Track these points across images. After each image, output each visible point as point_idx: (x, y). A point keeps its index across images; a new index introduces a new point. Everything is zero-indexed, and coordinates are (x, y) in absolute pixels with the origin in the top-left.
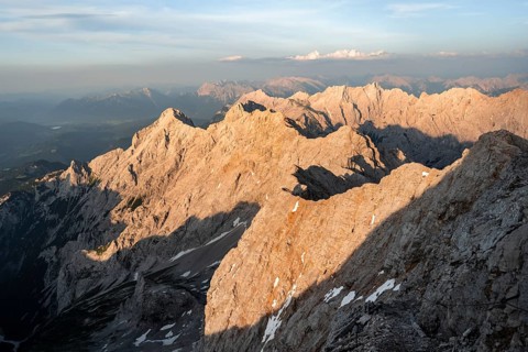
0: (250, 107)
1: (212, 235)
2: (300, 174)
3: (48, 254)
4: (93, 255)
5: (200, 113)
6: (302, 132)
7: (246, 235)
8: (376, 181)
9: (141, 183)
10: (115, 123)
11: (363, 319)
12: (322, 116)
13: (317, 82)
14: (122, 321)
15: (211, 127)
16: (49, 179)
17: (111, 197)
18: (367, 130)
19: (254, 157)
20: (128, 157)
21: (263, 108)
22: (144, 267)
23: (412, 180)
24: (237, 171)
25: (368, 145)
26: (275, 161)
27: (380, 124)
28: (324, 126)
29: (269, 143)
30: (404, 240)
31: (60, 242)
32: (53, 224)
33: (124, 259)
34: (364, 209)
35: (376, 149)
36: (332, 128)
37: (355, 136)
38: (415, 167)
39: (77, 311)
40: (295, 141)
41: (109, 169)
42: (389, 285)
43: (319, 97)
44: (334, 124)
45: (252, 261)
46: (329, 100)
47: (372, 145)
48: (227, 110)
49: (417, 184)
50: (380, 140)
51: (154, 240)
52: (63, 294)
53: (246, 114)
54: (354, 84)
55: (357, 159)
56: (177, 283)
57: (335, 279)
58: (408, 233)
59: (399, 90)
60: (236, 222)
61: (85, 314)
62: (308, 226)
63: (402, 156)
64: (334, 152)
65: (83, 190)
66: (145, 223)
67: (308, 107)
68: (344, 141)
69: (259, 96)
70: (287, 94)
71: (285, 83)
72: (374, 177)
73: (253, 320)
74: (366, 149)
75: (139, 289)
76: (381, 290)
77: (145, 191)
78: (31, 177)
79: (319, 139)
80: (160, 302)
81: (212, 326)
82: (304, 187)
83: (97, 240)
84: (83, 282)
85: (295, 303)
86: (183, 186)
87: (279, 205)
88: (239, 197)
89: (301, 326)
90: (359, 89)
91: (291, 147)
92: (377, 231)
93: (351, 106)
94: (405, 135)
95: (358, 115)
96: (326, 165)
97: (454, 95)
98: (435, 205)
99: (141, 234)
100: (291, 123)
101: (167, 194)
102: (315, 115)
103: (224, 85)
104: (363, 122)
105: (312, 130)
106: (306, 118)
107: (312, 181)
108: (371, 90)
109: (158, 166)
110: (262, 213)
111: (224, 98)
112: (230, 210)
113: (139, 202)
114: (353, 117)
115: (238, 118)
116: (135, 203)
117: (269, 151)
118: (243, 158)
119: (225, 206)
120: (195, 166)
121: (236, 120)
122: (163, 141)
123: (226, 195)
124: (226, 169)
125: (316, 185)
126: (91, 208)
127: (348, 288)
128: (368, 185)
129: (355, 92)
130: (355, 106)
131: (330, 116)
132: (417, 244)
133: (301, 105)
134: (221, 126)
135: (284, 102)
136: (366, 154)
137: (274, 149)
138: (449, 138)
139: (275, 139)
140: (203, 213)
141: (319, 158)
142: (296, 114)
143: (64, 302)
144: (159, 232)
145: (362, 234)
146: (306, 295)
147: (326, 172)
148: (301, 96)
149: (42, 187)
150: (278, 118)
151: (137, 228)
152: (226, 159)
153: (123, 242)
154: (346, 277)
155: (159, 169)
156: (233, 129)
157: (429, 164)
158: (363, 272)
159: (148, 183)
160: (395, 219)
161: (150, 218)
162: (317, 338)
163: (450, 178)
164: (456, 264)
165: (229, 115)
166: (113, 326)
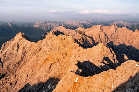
2: (79, 65)
6: (81, 45)
8: (115, 69)
9: (5, 67)
12: (90, 38)
13: (89, 23)
15: (39, 42)
19: (59, 56)
21: (63, 34)
23: (131, 68)
24: (50, 63)
25: (111, 52)
26: (68, 58)
28: (91, 43)
29: (65, 50)
34: (108, 81)
35: (115, 54)
36: (95, 44)
37: (105, 48)
38: (133, 62)
40: (78, 49)
43: (89, 30)
44: (96, 43)
46: (93, 32)
47: (113, 52)
48: (47, 34)
49: (133, 70)
50: (117, 50)
53: (55, 36)
55: (106, 59)
59: (125, 28)
60: (49, 86)
62: (82, 88)
63: (126, 57)
66: (6, 86)
67: (84, 34)
68: (100, 50)
69: (62, 29)
70: (75, 28)
71: (74, 23)
72: (113, 67)
74: (110, 54)
77: (6, 71)
79: (89, 49)
82: (81, 71)
86: (25, 69)
88: (51, 75)
90: (107, 27)
91: (76, 52)
93: (104, 34)
94: (128, 48)
95: (107, 39)
96: (91, 61)
100: (76, 41)
101: (17, 72)
102: (87, 38)
103: (46, 23)
104: (109, 42)
105: (86, 45)
106: (83, 39)
107: (85, 68)
108: (113, 28)
109: (13, 59)
110: (60, 83)
111: (45, 28)
112: (46, 81)
113: (3, 76)
114: (104, 40)
115: (52, 38)
117: (66, 54)
118: (54, 56)
119: (44, 80)
120: (31, 60)
121: (50, 38)
122: (16, 47)
123: (45, 73)
124: (45, 61)
125: (86, 70)
128: (111, 70)
129: (105, 28)
130: (105, 35)
131: (94, 39)
133: (81, 33)
134: (44, 41)
135: (73, 32)
136: (110, 56)
137: (68, 53)
139: (69, 48)
140: (33, 82)
141: (89, 57)
142: (78, 37)
144: (12, 90)
147: (92, 64)
148: (81, 29)
150: (70, 39)
152: (45, 57)
155: (14, 61)
156: (49, 43)
159: (8, 67)
160: (123, 86)
161: (8, 83)
165: (47, 36)
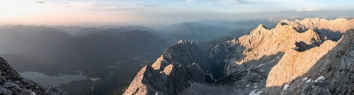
0: (283, 24)
1: (271, 60)
2: (297, 44)
3: (226, 61)
4: (237, 63)
5: (269, 26)
6: (297, 31)
7: (280, 61)
8: (319, 46)
9: (252, 44)
10: (246, 28)
11: (313, 87)
12: (303, 26)
13: (302, 17)
14: (243, 80)
15: (272, 29)
16: (228, 42)
17: (243, 48)
18: (316, 30)
19: (284, 38)
20: (249, 37)
21: (287, 24)
22: (251, 67)
23: (329, 45)
24: (279, 42)
26: (290, 40)
27: (319, 28)
28: (304, 29)
29: (288, 34)
30: (326, 64)
31: (229, 58)
32: (228, 53)
33: (245, 65)
34: (315, 54)
35: (319, 36)
36: (306, 30)
37: (313, 32)
38: (330, 41)
39: (231, 76)
40: (296, 33)
41: (244, 40)
42: (321, 77)
43: (302, 21)
45: (281, 68)
46: (305, 22)
47: (317, 34)
48: (276, 25)
49: (330, 47)
50: (320, 33)
51: (254, 61)
52: (229, 72)
53: (282, 26)
54: (312, 17)
55: (313, 39)
56: (259, 73)
57: (305, 75)
58: (327, 62)
59: (324, 19)
60: (277, 57)
61: (233, 77)
62: (298, 59)
63: (326, 38)
64: (307, 37)
65: (237, 45)
66: (252, 56)
67: (299, 24)
68: (309, 34)
69: (286, 21)
70: (294, 20)
71: (293, 17)
73: (280, 84)
75: (249, 73)
76: (319, 79)
77: (252, 47)
78: (224, 41)
79: (302, 33)
80: (254, 77)
81: (268, 85)
82: (298, 48)
83: (239, 59)
84: (234, 69)
85: (293, 81)
86: (263, 46)
87: (290, 53)
88: (279, 50)
89: (295, 87)
90: (314, 19)
91: (294, 35)
92: (319, 61)
93: (312, 23)
96: (304, 41)
97: (339, 20)
98: (335, 53)
99: (250, 59)
100: (295, 28)
101: (258, 48)
102: (301, 26)
103: (276, 18)
104: (315, 28)
105: (300, 31)
106: (299, 27)
108: (317, 19)
110: (285, 55)
111: (276, 21)
113: (251, 50)
114: (312, 27)
116: (250, 50)
117: (288, 37)
118: (281, 39)
119: (275, 53)
120: (267, 40)
121: (279, 27)
122: (259, 33)
123: (275, 49)
124: (275, 42)
125: (301, 47)
126: (238, 50)
127: (309, 78)
128: (316, 47)
129: (312, 19)
131: (306, 27)
132: (330, 65)
133: (297, 23)
134: (275, 29)
135: (293, 22)
136: (316, 37)
137: (290, 36)
138: (338, 32)
139: (290, 33)
140: (268, 54)
141: (302, 39)
142: (296, 26)
143: (228, 73)
144: (255, 59)
145: (314, 62)
146: (296, 79)
147: (304, 43)
148: (297, 21)
149: (227, 44)
150: (291, 27)
151: (250, 57)
152: (276, 39)
153: (246, 60)
154: (309, 75)
155: (257, 41)
156: (278, 30)
157: (333, 40)
158: (314, 74)
159: (254, 45)
160: (324, 58)
161: (253, 54)
162: (299, 91)
163: (339, 44)
164: (341, 71)
166: (240, 81)
